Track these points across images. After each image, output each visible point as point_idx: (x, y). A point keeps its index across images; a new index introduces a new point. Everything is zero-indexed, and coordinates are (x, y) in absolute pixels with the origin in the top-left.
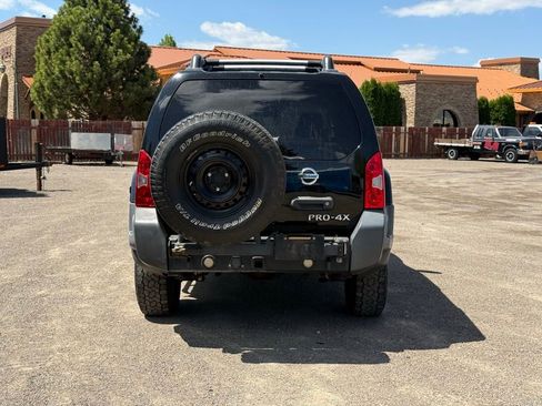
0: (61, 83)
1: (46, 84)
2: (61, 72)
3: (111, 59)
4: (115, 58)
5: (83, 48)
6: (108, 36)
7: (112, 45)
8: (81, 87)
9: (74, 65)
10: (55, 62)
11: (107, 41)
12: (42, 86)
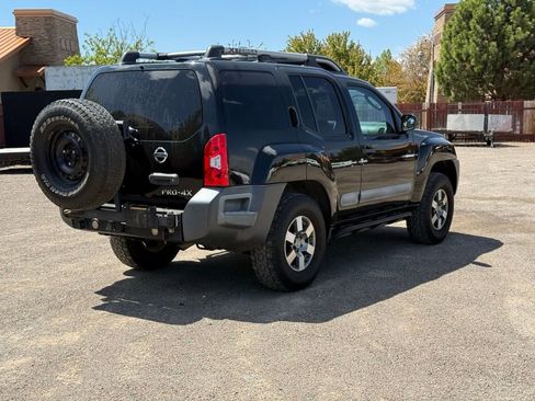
0: (458, 66)
1: (444, 69)
2: (458, 55)
3: (509, 38)
4: (512, 37)
5: (482, 31)
6: (509, 15)
7: (512, 23)
8: (475, 69)
9: (471, 48)
10: (453, 46)
11: (507, 20)
12: (442, 71)
